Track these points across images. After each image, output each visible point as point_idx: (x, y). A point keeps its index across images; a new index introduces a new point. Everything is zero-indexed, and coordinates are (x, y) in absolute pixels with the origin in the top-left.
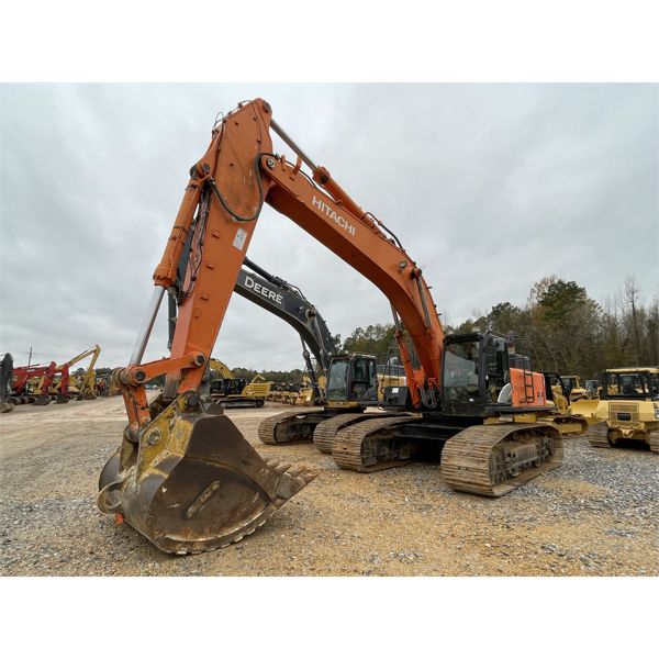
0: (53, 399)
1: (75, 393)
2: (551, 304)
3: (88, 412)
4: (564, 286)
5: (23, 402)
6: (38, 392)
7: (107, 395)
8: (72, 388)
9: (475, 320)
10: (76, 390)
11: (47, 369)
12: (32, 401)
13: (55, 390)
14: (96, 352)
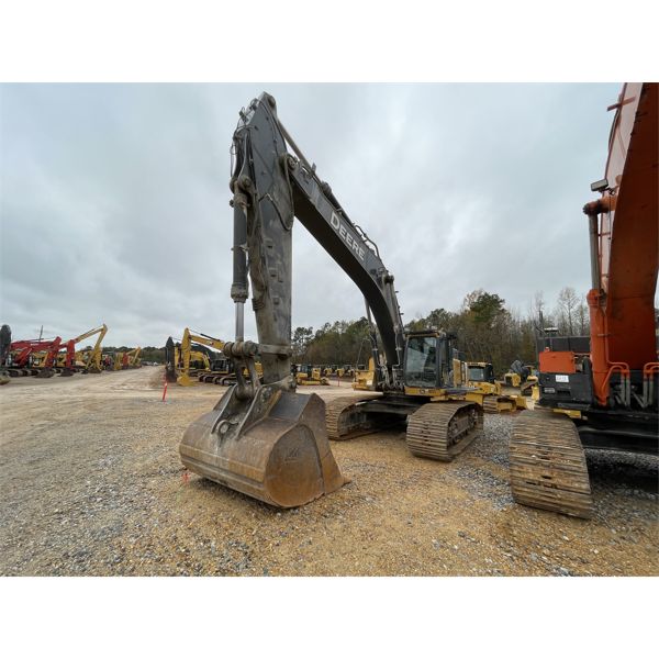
0: (59, 372)
1: (81, 367)
2: (479, 311)
3: (92, 387)
4: (489, 297)
5: (25, 374)
6: (43, 365)
7: (112, 370)
8: (78, 363)
9: (418, 320)
10: (83, 364)
11: (51, 344)
12: (35, 374)
13: (61, 364)
14: (103, 331)
